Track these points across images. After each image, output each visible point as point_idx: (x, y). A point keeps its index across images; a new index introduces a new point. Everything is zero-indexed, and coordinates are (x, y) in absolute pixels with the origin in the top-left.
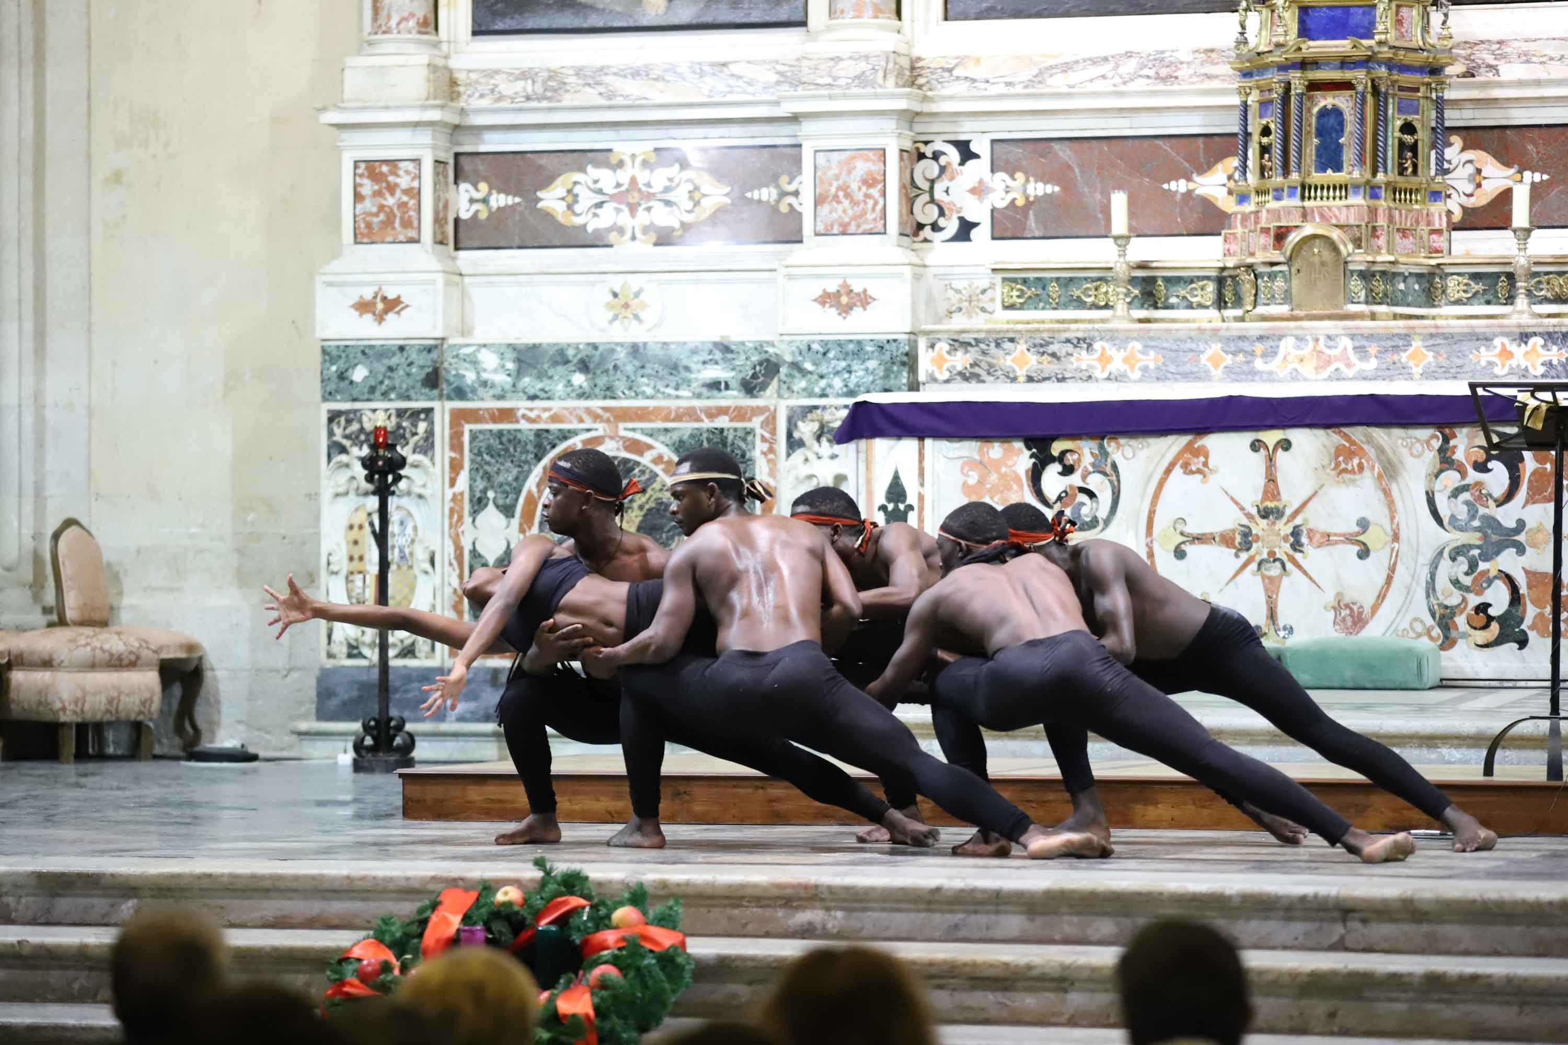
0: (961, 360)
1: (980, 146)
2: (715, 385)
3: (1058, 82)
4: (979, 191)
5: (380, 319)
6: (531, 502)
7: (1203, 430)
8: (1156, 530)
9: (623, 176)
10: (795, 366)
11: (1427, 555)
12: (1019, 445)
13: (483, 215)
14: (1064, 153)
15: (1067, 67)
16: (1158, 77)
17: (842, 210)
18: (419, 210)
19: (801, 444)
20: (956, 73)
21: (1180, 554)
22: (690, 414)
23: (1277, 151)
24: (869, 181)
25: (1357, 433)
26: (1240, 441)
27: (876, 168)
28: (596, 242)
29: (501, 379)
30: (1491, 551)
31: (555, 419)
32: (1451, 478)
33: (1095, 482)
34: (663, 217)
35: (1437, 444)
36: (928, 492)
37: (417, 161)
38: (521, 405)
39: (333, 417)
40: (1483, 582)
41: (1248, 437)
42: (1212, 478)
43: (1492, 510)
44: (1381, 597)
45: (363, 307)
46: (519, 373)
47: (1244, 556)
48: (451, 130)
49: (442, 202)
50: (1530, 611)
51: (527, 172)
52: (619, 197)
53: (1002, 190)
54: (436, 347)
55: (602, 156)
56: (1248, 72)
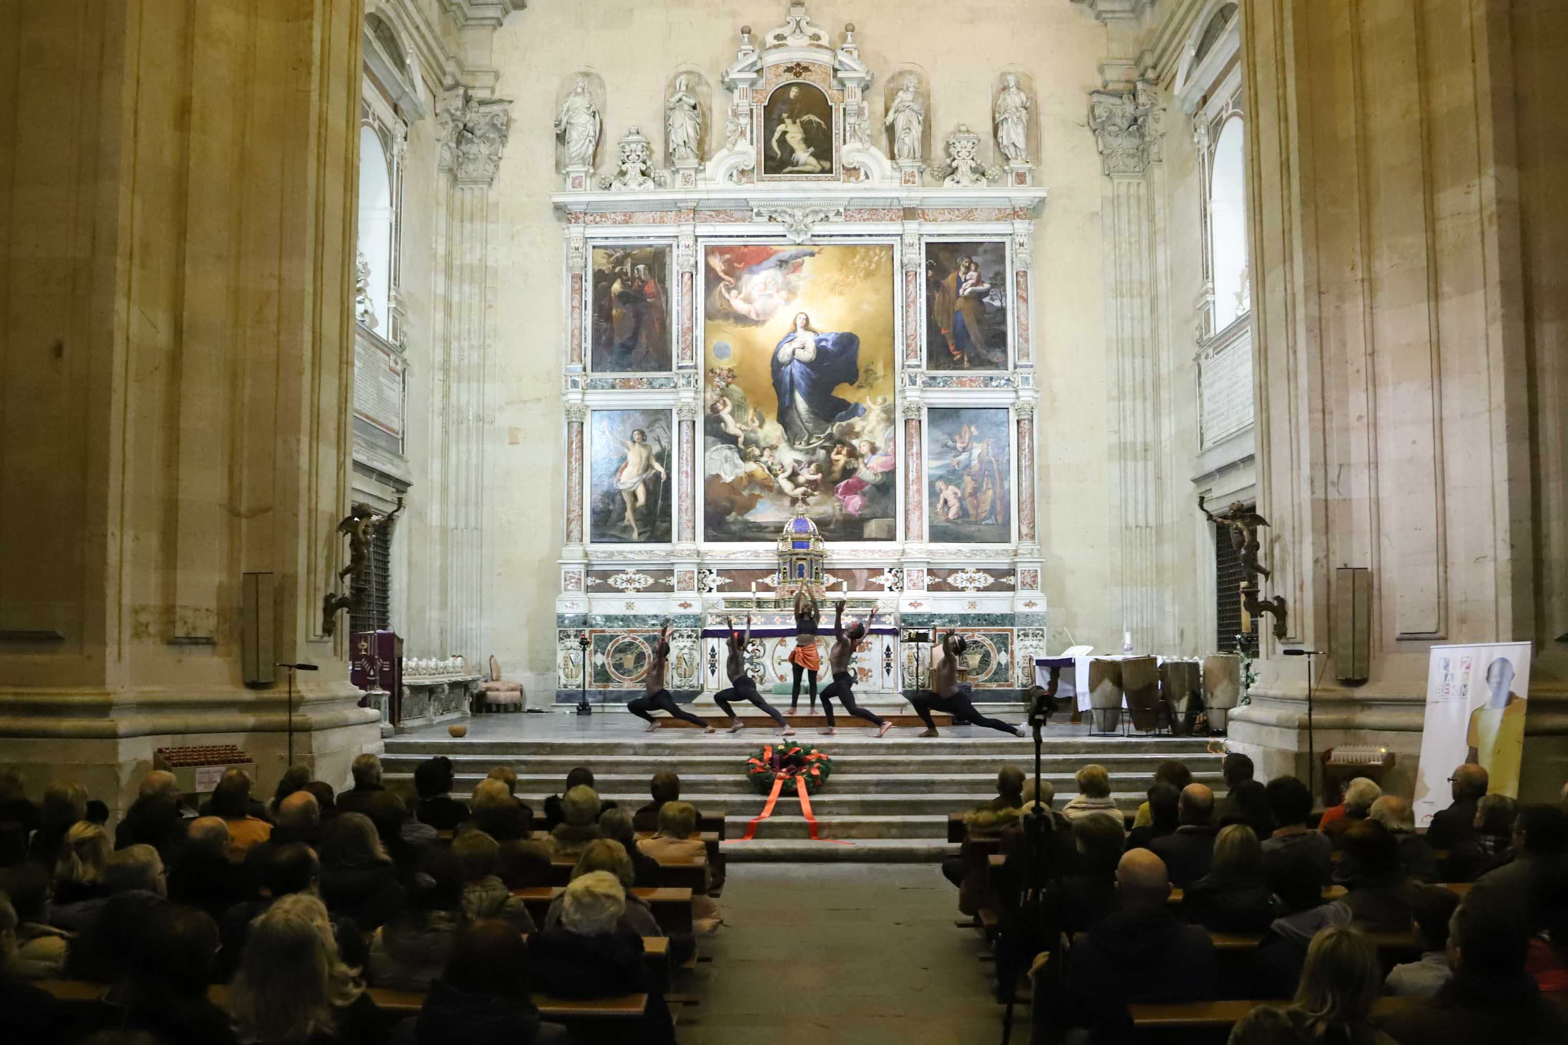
0: (718, 620)
1: (714, 571)
2: (654, 625)
3: (732, 557)
4: (714, 581)
5: (572, 609)
6: (609, 651)
7: (785, 636)
9: (628, 576)
13: (595, 585)
14: (732, 573)
15: (734, 553)
16: (756, 556)
17: (684, 585)
18: (580, 583)
20: (708, 554)
21: (780, 664)
22: (648, 631)
23: (789, 573)
24: (690, 578)
27: (692, 576)
28: (622, 591)
29: (602, 623)
31: (615, 633)
33: (760, 648)
34: (637, 585)
37: (580, 572)
38: (607, 629)
39: (560, 631)
45: (567, 606)
46: (606, 622)
48: (587, 565)
49: (585, 582)
50: (859, 676)
51: (605, 575)
52: (627, 581)
53: (720, 581)
54: (586, 615)
55: (623, 572)
56: (779, 556)
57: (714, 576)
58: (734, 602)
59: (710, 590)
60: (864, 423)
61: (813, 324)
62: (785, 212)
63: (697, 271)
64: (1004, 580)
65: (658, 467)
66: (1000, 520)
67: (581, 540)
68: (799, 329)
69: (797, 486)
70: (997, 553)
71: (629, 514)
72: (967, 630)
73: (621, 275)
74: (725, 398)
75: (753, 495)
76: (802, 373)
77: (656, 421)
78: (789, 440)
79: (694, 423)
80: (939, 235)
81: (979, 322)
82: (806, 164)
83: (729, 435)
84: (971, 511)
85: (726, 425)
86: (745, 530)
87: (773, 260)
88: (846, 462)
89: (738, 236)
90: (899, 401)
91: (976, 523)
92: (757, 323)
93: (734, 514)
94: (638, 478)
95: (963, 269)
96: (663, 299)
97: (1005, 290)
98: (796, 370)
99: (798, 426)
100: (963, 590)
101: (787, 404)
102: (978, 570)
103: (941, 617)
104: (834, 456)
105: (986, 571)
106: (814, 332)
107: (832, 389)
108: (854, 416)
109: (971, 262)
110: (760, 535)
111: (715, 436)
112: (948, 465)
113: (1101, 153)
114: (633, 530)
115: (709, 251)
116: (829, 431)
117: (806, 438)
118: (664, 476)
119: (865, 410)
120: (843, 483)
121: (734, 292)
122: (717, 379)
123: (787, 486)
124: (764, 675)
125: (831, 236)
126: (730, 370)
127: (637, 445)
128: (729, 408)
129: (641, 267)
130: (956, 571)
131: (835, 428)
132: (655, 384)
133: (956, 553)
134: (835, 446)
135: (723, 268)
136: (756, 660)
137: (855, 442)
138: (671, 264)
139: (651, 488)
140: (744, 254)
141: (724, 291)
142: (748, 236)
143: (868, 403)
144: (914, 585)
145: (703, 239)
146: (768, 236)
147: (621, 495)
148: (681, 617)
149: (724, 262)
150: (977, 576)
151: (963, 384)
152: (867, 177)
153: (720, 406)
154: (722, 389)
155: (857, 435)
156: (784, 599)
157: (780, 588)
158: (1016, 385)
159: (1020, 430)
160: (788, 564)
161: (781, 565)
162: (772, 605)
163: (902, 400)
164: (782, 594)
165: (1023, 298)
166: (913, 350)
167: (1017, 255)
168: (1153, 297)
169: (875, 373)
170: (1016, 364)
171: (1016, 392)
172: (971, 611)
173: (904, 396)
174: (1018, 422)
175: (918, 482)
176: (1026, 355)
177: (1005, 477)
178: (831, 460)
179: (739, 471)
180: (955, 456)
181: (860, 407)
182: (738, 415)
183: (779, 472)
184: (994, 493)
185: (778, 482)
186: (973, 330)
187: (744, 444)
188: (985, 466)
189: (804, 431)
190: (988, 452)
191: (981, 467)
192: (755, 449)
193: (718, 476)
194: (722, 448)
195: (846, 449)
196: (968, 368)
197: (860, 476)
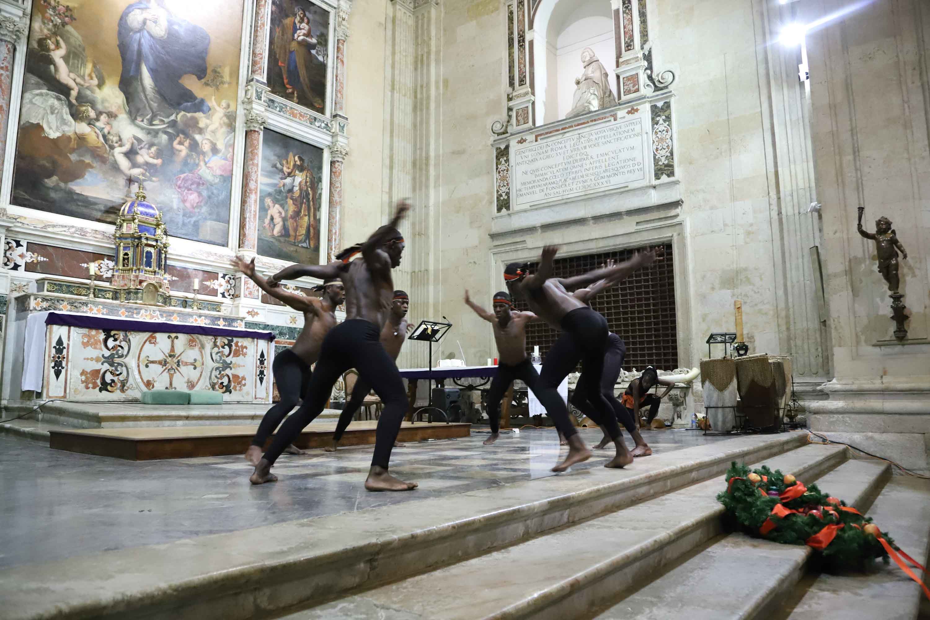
1: (24, 243)
3: (50, 229)
4: (22, 256)
7: (155, 331)
8: (141, 359)
11: (211, 369)
12: (101, 331)
14: (51, 250)
15: (54, 226)
16: (81, 235)
20: (18, 220)
21: (147, 366)
23: (132, 260)
25: (195, 336)
26: (165, 335)
30: (224, 369)
32: (216, 349)
33: (123, 344)
35: (213, 340)
36: (71, 343)
40: (222, 377)
41: (167, 335)
42: (157, 345)
43: (225, 358)
44: (199, 380)
47: (164, 368)
50: (233, 384)
53: (30, 257)
56: (120, 238)
57: (22, 250)
58: (61, 286)
59: (16, 267)
60: (208, 121)
66: (312, 246)
69: (134, 165)
74: (59, 38)
75: (83, 161)
76: (151, 46)
78: (130, 113)
79: (15, 49)
81: (307, 68)
83: (58, 82)
84: (292, 232)
85: (56, 70)
86: (67, 202)
88: (188, 156)
90: (241, 112)
91: (294, 244)
93: (55, 178)
97: (327, 50)
98: (146, 42)
99: (141, 100)
101: (132, 74)
104: (176, 145)
106: (167, 10)
107: (180, 77)
108: (199, 111)
109: (305, 15)
110: (85, 211)
111: (40, 77)
112: (275, 185)
116: (173, 117)
117: (148, 117)
119: (210, 109)
120: (182, 176)
122: (50, 12)
123: (124, 163)
124: (127, 380)
128: (62, 52)
131: (180, 116)
134: (178, 136)
136: (117, 360)
137: (198, 137)
143: (212, 102)
144: (250, 293)
151: (294, 116)
153: (51, 44)
154: (55, 26)
155: (201, 131)
156: (129, 289)
157: (118, 277)
158: (333, 131)
159: (334, 170)
160: (132, 249)
161: (117, 250)
162: (110, 295)
163: (246, 111)
164: (122, 283)
165: (342, 62)
166: (260, 68)
167: (339, 26)
168: (422, 99)
169: (222, 77)
170: (334, 113)
171: (333, 136)
172: (293, 326)
173: (248, 107)
174: (332, 163)
175: (256, 193)
176: (341, 108)
177: (318, 208)
178: (172, 148)
179: (66, 128)
180: (282, 179)
181: (206, 104)
182: (73, 64)
183: (116, 145)
184: (309, 219)
185: (113, 156)
186: (302, 73)
187: (77, 99)
188: (304, 195)
189: (148, 108)
190: (306, 182)
191: (301, 193)
192: (90, 109)
193: (39, 127)
194: (47, 95)
195: (188, 141)
196: (298, 103)
197: (200, 172)
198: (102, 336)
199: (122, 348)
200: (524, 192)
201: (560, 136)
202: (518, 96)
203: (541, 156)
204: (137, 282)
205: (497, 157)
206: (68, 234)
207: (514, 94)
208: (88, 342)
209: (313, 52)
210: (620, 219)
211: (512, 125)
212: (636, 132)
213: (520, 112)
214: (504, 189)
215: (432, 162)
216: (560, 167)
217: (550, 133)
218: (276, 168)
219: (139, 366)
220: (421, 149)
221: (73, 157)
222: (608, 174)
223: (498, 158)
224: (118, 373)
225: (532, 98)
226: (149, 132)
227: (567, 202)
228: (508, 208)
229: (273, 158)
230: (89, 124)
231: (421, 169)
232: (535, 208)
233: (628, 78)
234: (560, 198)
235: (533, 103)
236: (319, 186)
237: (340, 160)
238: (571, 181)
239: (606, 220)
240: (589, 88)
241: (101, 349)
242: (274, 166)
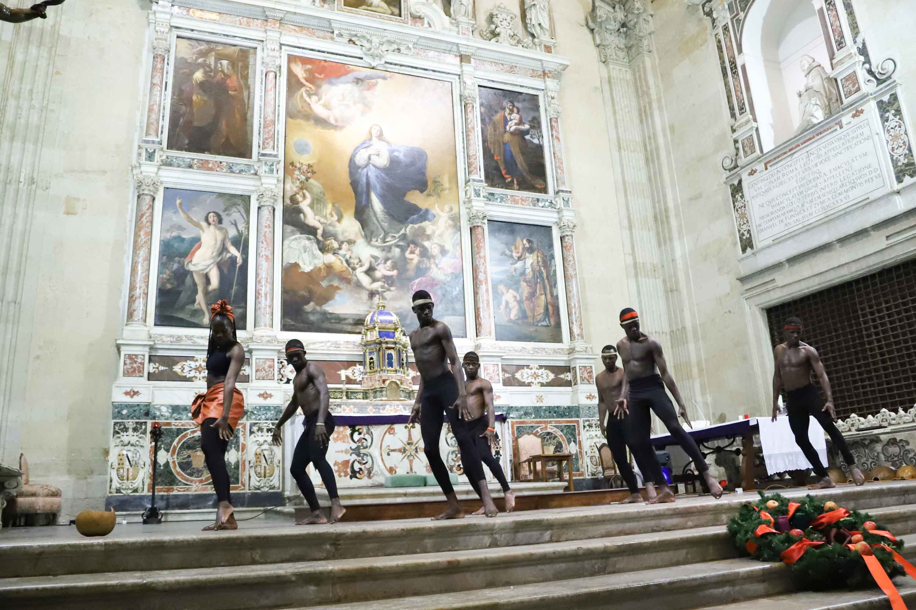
5: (132, 397)
6: (175, 448)
7: (393, 423)
8: (383, 448)
9: (198, 364)
10: (252, 412)
11: (447, 453)
12: (347, 427)
13: (157, 372)
16: (335, 347)
17: (263, 374)
18: (143, 368)
19: (253, 432)
21: (389, 454)
23: (376, 363)
24: (270, 367)
27: (272, 363)
28: (189, 380)
29: (167, 414)
31: (182, 425)
33: (367, 437)
37: (144, 355)
38: (173, 421)
39: (116, 423)
41: (403, 425)
42: (396, 435)
45: (127, 393)
46: (173, 413)
47: (404, 455)
48: (152, 348)
49: (149, 368)
51: (170, 361)
52: (196, 369)
54: (148, 405)
55: (192, 358)
56: (365, 346)
60: (434, 228)
61: (386, 135)
62: (364, 37)
63: (280, 73)
64: (562, 376)
65: (233, 251)
66: (553, 323)
67: (145, 321)
68: (374, 138)
70: (555, 351)
71: (200, 297)
72: (540, 422)
73: (204, 65)
74: (305, 191)
75: (332, 285)
76: (377, 176)
77: (235, 204)
78: (366, 237)
79: (274, 210)
80: (489, 80)
81: (523, 153)
82: (378, 6)
83: (308, 226)
84: (529, 313)
85: (305, 216)
86: (323, 322)
87: (350, 76)
88: (419, 262)
89: (319, 51)
90: (464, 211)
91: (533, 324)
92: (335, 127)
93: (312, 304)
94: (212, 261)
95: (508, 111)
96: (245, 94)
97: (541, 132)
98: (372, 174)
99: (374, 223)
100: (529, 385)
101: (364, 203)
102: (541, 367)
103: (517, 409)
104: (408, 255)
105: (547, 367)
106: (387, 142)
107: (404, 195)
108: (425, 220)
109: (514, 106)
110: (338, 326)
111: (293, 225)
112: (506, 271)
113: (598, 46)
114: (203, 314)
115: (291, 59)
116: (403, 231)
117: (381, 236)
118: (239, 261)
119: (435, 216)
120: (417, 281)
121: (314, 98)
122: (297, 172)
123: (365, 280)
124: (372, 467)
125: (401, 65)
126: (309, 166)
127: (212, 228)
128: (308, 201)
129: (225, 62)
130: (521, 367)
131: (409, 229)
132: (234, 169)
133: (521, 351)
134: (409, 246)
135: (305, 75)
136: (363, 451)
137: (426, 244)
138: (255, 64)
139: (226, 271)
140: (324, 67)
141: (305, 95)
142: (328, 53)
143: (435, 210)
145: (287, 48)
146: (346, 56)
147: (192, 276)
148: (260, 408)
149: (305, 71)
150: (540, 372)
151: (516, 202)
152: (430, 26)
153: (299, 198)
154: (301, 182)
155: (429, 238)
156: (375, 388)
157: (367, 379)
158: (558, 207)
159: (564, 245)
160: (375, 353)
161: (364, 355)
162: (360, 396)
163: (468, 210)
164: (370, 384)
165: (558, 138)
166: (476, 168)
167: (549, 105)
168: (651, 151)
169: (442, 185)
170: (556, 190)
171: (558, 212)
172: (538, 405)
173: (469, 206)
174: (562, 238)
175: (486, 283)
176: (564, 183)
177: (554, 285)
178: (405, 258)
179: (316, 261)
180: (512, 264)
181: (430, 213)
182: (317, 208)
183: (357, 266)
184: (546, 298)
185: (356, 276)
186: (520, 160)
187: (322, 236)
188: (537, 275)
189: (380, 229)
190: (538, 262)
191: (534, 275)
192: (333, 241)
193: (296, 265)
194: (300, 238)
195: (418, 249)
196: (519, 190)
197: (432, 275)
198: (348, 431)
199: (366, 440)
200: (764, 226)
201: (789, 159)
202: (740, 126)
203: (774, 184)
204: (381, 382)
205: (732, 194)
206: (325, 348)
207: (737, 124)
208: (338, 437)
209: (527, 137)
210: (867, 236)
211: (740, 157)
212: (865, 136)
213: (746, 141)
214: (744, 227)
215: (672, 213)
216: (795, 192)
217: (779, 157)
218: (506, 255)
219: (381, 455)
220: (659, 202)
221: (324, 284)
222: (845, 188)
223: (733, 196)
224: (364, 462)
225: (755, 125)
226: (383, 249)
227: (808, 229)
228: (752, 247)
229: (501, 247)
230: (334, 254)
231: (662, 223)
232: (778, 241)
233: (847, 79)
234: (801, 226)
235: (757, 129)
236: (553, 263)
237: (569, 233)
238: (809, 205)
239: (853, 240)
240: (810, 99)
241: (348, 442)
242: (503, 253)
